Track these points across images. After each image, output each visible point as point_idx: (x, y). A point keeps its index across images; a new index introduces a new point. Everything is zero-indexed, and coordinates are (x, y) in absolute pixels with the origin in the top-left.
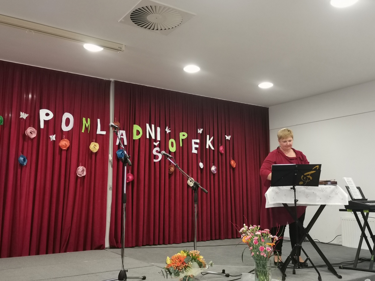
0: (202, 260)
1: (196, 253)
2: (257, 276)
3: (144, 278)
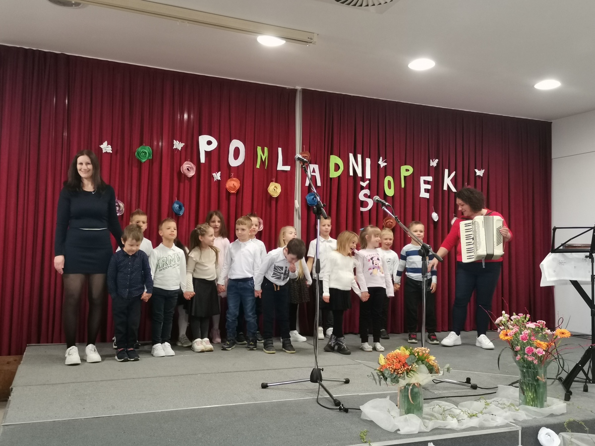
0: (433, 362)
1: (424, 352)
2: (523, 391)
3: (347, 382)
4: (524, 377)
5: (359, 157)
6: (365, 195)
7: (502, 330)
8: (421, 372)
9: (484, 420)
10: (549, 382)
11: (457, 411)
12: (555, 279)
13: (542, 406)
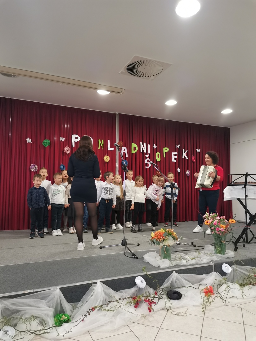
0: (175, 235)
1: (171, 231)
2: (215, 247)
3: (138, 245)
4: (216, 241)
5: (145, 144)
6: (148, 161)
7: (206, 220)
8: (170, 240)
9: (198, 261)
10: (227, 243)
11: (186, 257)
12: (230, 197)
13: (224, 254)
